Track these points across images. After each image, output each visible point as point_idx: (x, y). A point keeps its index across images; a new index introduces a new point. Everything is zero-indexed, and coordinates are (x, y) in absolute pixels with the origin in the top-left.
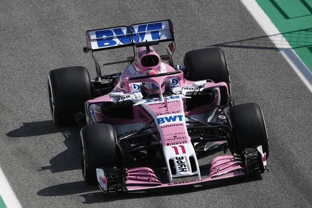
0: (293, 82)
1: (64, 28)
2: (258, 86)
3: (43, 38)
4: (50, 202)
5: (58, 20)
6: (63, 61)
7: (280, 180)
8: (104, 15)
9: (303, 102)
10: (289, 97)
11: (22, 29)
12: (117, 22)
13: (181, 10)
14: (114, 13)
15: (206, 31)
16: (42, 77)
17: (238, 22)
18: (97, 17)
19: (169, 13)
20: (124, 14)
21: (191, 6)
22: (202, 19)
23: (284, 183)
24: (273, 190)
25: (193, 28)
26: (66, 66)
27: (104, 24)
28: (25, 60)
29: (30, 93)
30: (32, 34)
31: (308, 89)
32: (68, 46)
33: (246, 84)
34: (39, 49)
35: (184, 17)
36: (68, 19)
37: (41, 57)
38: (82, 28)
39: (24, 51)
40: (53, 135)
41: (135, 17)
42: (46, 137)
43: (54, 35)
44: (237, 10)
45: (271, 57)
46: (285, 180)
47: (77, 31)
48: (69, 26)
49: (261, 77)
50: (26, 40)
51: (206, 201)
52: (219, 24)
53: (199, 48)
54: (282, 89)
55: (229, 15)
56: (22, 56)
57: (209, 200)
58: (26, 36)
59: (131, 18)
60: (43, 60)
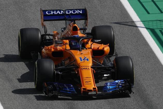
0: (146, 49)
1: (27, 7)
2: (128, 49)
3: (15, 11)
4: (14, 98)
5: (24, 3)
6: (25, 24)
7: (136, 100)
8: (48, 2)
9: (151, 59)
10: (144, 56)
11: (4, 5)
12: (55, 7)
13: (90, 4)
14: (54, 2)
15: (102, 17)
16: (14, 32)
17: (119, 13)
18: (45, 3)
19: (83, 5)
20: (59, 3)
21: (95, 3)
22: (100, 10)
23: (138, 101)
24: (133, 104)
25: (95, 14)
26: (27, 28)
27: (48, 8)
28: (5, 22)
29: (7, 40)
30: (9, 9)
31: (154, 53)
32: (28, 17)
33: (121, 47)
34: (13, 16)
35: (91, 8)
36: (29, 2)
37: (14, 21)
38: (36, 8)
39: (5, 17)
40: (18, 63)
41: (65, 5)
42: (14, 64)
43: (21, 10)
44: (119, 7)
45: (135, 34)
46: (139, 100)
47: (34, 9)
48: (29, 6)
49: (130, 44)
50: (6, 11)
51: (96, 107)
52: (109, 14)
53: (98, 25)
54: (140, 52)
55: (114, 9)
56: (4, 20)
57: (98, 106)
58: (6, 9)
59: (63, 6)
60: (15, 23)
